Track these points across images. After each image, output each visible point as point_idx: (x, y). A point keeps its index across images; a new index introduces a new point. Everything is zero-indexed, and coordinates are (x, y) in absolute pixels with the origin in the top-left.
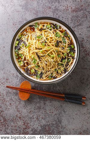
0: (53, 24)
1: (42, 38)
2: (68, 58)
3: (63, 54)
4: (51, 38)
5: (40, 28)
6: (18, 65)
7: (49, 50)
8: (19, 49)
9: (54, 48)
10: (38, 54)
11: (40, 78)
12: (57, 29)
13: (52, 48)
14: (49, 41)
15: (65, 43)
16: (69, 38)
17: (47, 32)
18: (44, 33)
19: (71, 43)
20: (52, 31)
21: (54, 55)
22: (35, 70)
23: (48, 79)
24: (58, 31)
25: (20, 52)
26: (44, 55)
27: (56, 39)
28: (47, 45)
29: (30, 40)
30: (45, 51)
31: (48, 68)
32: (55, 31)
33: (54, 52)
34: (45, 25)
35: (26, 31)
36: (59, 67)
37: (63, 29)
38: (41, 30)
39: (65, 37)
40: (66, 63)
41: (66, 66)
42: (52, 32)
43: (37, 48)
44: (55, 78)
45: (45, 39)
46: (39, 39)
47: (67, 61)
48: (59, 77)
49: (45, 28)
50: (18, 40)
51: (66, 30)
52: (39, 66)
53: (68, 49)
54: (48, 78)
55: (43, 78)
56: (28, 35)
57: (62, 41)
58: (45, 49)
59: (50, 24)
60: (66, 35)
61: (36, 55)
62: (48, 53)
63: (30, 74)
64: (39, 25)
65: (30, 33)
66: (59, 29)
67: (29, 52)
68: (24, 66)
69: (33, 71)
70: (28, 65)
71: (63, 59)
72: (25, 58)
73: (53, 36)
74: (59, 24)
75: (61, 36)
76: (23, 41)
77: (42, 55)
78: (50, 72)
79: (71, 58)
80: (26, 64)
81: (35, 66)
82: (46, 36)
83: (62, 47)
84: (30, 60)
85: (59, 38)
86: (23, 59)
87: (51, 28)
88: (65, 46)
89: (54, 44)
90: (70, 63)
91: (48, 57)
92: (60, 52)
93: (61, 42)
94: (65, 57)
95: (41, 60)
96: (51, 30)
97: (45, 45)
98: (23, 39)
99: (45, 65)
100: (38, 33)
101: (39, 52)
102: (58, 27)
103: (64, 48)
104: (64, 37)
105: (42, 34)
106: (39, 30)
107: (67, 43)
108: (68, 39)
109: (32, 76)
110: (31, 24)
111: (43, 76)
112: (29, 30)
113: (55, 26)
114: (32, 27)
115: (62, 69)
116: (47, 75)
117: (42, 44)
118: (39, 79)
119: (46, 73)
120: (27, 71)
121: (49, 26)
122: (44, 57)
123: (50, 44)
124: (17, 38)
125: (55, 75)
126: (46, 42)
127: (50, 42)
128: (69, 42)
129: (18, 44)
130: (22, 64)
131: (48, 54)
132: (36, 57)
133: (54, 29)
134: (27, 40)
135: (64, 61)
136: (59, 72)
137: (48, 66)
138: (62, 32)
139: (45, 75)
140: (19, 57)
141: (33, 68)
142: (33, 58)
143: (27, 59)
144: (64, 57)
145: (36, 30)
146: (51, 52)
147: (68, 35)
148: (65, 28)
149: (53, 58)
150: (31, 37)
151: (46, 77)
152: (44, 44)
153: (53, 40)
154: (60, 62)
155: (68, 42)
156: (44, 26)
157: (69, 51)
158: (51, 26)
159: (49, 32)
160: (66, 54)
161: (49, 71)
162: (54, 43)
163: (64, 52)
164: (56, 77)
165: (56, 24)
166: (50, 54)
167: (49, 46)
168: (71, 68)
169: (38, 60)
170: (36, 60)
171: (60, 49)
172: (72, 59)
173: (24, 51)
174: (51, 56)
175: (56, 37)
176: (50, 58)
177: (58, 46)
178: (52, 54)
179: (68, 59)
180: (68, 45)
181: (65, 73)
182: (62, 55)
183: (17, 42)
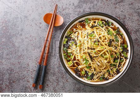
0: (105, 21)
1: (94, 37)
2: (120, 58)
3: (116, 53)
4: (104, 36)
5: (91, 25)
6: (67, 65)
7: (103, 50)
8: (68, 48)
9: (108, 48)
10: (91, 54)
11: (91, 80)
12: (109, 26)
13: (105, 48)
14: (102, 40)
15: (118, 41)
16: (122, 37)
17: (99, 30)
18: (96, 31)
19: (124, 42)
20: (104, 28)
21: (108, 56)
22: (86, 71)
23: (99, 80)
24: (110, 28)
25: (69, 51)
27: (108, 38)
28: (100, 44)
29: (80, 38)
30: (98, 51)
31: (100, 69)
32: (107, 28)
33: (107, 52)
34: (97, 21)
35: (76, 27)
36: (111, 68)
37: (115, 26)
38: (92, 27)
39: (117, 35)
40: (118, 64)
41: (119, 67)
42: (103, 29)
43: (89, 48)
44: (107, 79)
45: (98, 38)
46: (91, 38)
47: (120, 61)
48: (111, 79)
49: (96, 24)
50: (66, 37)
51: (118, 28)
52: (91, 67)
53: (121, 48)
54: (99, 79)
55: (94, 80)
56: (78, 32)
57: (115, 40)
58: (98, 50)
59: (102, 20)
60: (119, 33)
61: (88, 55)
62: (101, 54)
63: (80, 76)
64: (91, 21)
65: (80, 30)
66: (111, 26)
67: (80, 51)
68: (74, 66)
69: (83, 72)
70: (79, 66)
71: (115, 59)
72: (75, 57)
73: (106, 34)
74: (111, 21)
75: (114, 34)
76: (72, 38)
77: (96, 56)
78: (101, 73)
79: (124, 58)
80: (75, 65)
81: (86, 67)
82: (98, 34)
83: (115, 46)
84: (81, 60)
85: (111, 36)
86: (73, 59)
87: (102, 25)
88: (118, 45)
89: (106, 43)
90: (123, 63)
91: (101, 57)
92: (113, 51)
93: (113, 40)
94: (118, 57)
95: (94, 60)
96: (102, 27)
97: (98, 45)
98: (73, 36)
99: (97, 65)
100: (89, 30)
101: (92, 53)
102: (110, 24)
103: (117, 47)
104: (116, 35)
105: (93, 32)
106: (91, 28)
108: (121, 37)
109: (82, 78)
110: (81, 20)
111: (95, 77)
112: (79, 27)
113: (107, 23)
114: (82, 23)
115: (115, 70)
116: (99, 77)
117: (94, 43)
118: (90, 81)
119: (97, 74)
120: (77, 72)
121: (101, 23)
122: (97, 58)
123: (103, 44)
124: (66, 34)
125: (106, 76)
126: (99, 41)
127: (103, 41)
128: (122, 40)
129: (67, 42)
130: (71, 63)
131: (101, 55)
132: (88, 57)
133: (106, 26)
134: (76, 37)
135: (116, 61)
136: (111, 73)
137: (100, 67)
138: (114, 29)
139: (97, 76)
140: (68, 56)
141: (83, 68)
142: (85, 58)
143: (77, 58)
144: (117, 57)
145: (87, 27)
146: (104, 52)
147: (121, 33)
148: (117, 25)
149: (106, 59)
150: (81, 34)
151: (97, 78)
152: (97, 44)
153: (106, 39)
154: (113, 63)
155: (121, 41)
156: (95, 22)
157: (121, 50)
158: (103, 23)
159: (100, 29)
160: (118, 54)
161: (100, 72)
162: (107, 42)
163: (117, 52)
164: (108, 78)
165: (107, 20)
166: (103, 55)
167: (102, 45)
168: (123, 69)
169: (90, 61)
170: (88, 61)
171: (113, 49)
172: (124, 59)
173: (74, 49)
174: (105, 56)
175: (108, 34)
176: (103, 58)
177: (111, 45)
178: (105, 54)
179: (121, 59)
180: (121, 44)
181: (117, 74)
182: (115, 55)
183: (66, 39)
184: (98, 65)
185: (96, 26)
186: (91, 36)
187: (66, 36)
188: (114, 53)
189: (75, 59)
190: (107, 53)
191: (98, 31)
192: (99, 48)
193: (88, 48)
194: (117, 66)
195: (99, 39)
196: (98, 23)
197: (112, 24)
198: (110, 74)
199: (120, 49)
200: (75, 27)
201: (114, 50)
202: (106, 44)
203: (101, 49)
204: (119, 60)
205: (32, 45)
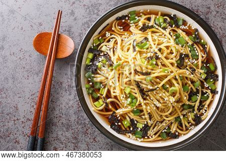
0: (169, 16)
1: (147, 49)
2: (202, 91)
3: (193, 82)
4: (167, 47)
5: (141, 24)
6: (93, 109)
7: (166, 76)
8: (95, 72)
9: (177, 72)
10: (142, 85)
11: (143, 137)
12: (178, 26)
13: (172, 72)
14: (165, 54)
15: (196, 57)
16: (204, 48)
17: (158, 34)
18: (152, 36)
19: (209, 60)
20: (168, 30)
21: (177, 87)
22: (132, 120)
23: (160, 138)
24: (180, 31)
26: (154, 88)
27: (178, 51)
28: (160, 64)
29: (119, 52)
30: (157, 77)
31: (161, 115)
32: (174, 31)
33: (176, 79)
34: (153, 17)
35: (110, 30)
36: (184, 112)
37: (190, 27)
38: (144, 29)
39: (195, 46)
40: (197, 104)
41: (199, 109)
42: (167, 32)
43: (138, 72)
44: (175, 136)
45: (156, 50)
46: (142, 50)
47: (201, 98)
48: (184, 134)
49: (151, 23)
50: (91, 51)
51: (196, 30)
52: (142, 111)
53: (202, 71)
54: (159, 136)
55: (148, 138)
56: (114, 40)
57: (190, 54)
58: (156, 75)
59: (163, 15)
60: (197, 40)
61: (135, 87)
62: (162, 83)
63: (119, 130)
64: (141, 16)
65: (119, 35)
66: (183, 27)
67: (119, 78)
68: (107, 109)
69: (126, 123)
70: (117, 109)
71: (192, 94)
72: (109, 91)
73: (172, 43)
74: (181, 16)
75: (188, 43)
76: (102, 52)
77: (151, 88)
78: (164, 124)
79: (209, 91)
80: (110, 107)
81: (133, 111)
82: (156, 43)
83: (190, 68)
84: (121, 97)
85: (182, 47)
86: (104, 95)
87: (165, 25)
88: (197, 66)
89: (174, 61)
90: (208, 102)
91: (164, 91)
92: (187, 78)
93: (187, 56)
94: (197, 89)
95: (148, 98)
96: (164, 28)
97: (157, 64)
98: (104, 49)
99: (155, 108)
100: (137, 35)
101: (144, 82)
102: (181, 23)
103: (195, 70)
104: (192, 45)
105: (146, 39)
106: (140, 30)
107: (200, 59)
108: (202, 49)
109: (125, 134)
110: (120, 14)
111: (151, 132)
112: (117, 28)
113: (174, 21)
114: (123, 21)
115: (191, 116)
116: (159, 131)
117: (148, 62)
118: (140, 140)
119: (155, 125)
120: (114, 121)
121: (161, 20)
122: (154, 92)
123: (167, 62)
124: (90, 45)
125: (174, 129)
126: (157, 58)
127: (167, 58)
128: (205, 56)
129: (92, 60)
130: (100, 105)
131: (163, 86)
132: (137, 91)
133: (172, 27)
134: (112, 50)
135: (194, 98)
136: (184, 123)
137: (161, 111)
138: (188, 33)
139: (155, 130)
140: (94, 89)
141: (126, 114)
142: (129, 93)
143: (113, 94)
144: (195, 90)
145: (132, 29)
146: (169, 80)
147: (202, 41)
148: (195, 25)
149: (173, 94)
150: (121, 44)
151: (155, 134)
152: (155, 63)
153: (172, 53)
154: (188, 103)
155: (203, 57)
156: (149, 19)
157: (204, 76)
158: (165, 21)
159: (161, 34)
160: (198, 83)
161: (162, 122)
162: (174, 59)
163: (195, 79)
164: (177, 133)
165: (175, 15)
166: (168, 86)
167: (164, 65)
168: (208, 114)
169: (140, 99)
170: (136, 98)
171: (187, 73)
172: (210, 93)
173: (106, 75)
174: (170, 89)
175: (177, 44)
176: (166, 93)
177: (183, 65)
178: (171, 85)
179: (203, 94)
180: (202, 62)
181: (196, 124)
182: (192, 86)
183: (91, 56)
184: (158, 108)
185: (152, 27)
186: (142, 47)
187: (90, 48)
188: (190, 82)
189: (108, 95)
190: (174, 82)
191: (155, 36)
192: (158, 72)
193: (136, 72)
194: (196, 108)
195: (158, 52)
196: (155, 20)
197: (185, 23)
198: (181, 125)
199: (201, 73)
200: (109, 28)
201: (189, 76)
202: (172, 64)
203: (162, 74)
204: (200, 95)
205: (24, 68)
